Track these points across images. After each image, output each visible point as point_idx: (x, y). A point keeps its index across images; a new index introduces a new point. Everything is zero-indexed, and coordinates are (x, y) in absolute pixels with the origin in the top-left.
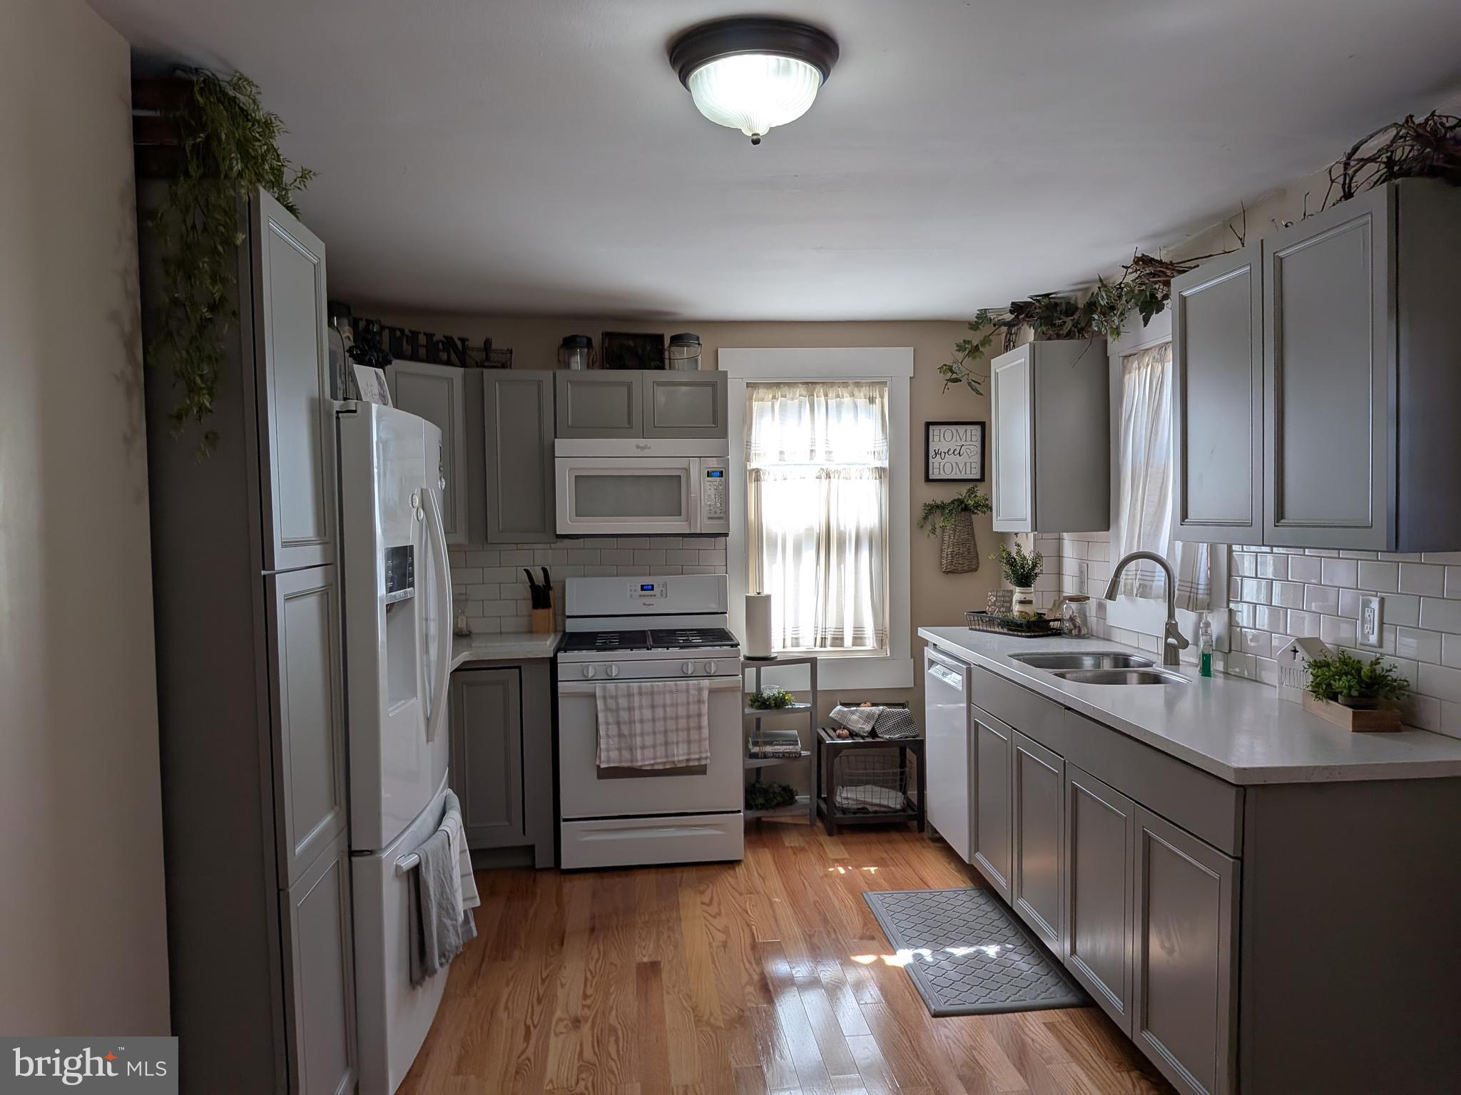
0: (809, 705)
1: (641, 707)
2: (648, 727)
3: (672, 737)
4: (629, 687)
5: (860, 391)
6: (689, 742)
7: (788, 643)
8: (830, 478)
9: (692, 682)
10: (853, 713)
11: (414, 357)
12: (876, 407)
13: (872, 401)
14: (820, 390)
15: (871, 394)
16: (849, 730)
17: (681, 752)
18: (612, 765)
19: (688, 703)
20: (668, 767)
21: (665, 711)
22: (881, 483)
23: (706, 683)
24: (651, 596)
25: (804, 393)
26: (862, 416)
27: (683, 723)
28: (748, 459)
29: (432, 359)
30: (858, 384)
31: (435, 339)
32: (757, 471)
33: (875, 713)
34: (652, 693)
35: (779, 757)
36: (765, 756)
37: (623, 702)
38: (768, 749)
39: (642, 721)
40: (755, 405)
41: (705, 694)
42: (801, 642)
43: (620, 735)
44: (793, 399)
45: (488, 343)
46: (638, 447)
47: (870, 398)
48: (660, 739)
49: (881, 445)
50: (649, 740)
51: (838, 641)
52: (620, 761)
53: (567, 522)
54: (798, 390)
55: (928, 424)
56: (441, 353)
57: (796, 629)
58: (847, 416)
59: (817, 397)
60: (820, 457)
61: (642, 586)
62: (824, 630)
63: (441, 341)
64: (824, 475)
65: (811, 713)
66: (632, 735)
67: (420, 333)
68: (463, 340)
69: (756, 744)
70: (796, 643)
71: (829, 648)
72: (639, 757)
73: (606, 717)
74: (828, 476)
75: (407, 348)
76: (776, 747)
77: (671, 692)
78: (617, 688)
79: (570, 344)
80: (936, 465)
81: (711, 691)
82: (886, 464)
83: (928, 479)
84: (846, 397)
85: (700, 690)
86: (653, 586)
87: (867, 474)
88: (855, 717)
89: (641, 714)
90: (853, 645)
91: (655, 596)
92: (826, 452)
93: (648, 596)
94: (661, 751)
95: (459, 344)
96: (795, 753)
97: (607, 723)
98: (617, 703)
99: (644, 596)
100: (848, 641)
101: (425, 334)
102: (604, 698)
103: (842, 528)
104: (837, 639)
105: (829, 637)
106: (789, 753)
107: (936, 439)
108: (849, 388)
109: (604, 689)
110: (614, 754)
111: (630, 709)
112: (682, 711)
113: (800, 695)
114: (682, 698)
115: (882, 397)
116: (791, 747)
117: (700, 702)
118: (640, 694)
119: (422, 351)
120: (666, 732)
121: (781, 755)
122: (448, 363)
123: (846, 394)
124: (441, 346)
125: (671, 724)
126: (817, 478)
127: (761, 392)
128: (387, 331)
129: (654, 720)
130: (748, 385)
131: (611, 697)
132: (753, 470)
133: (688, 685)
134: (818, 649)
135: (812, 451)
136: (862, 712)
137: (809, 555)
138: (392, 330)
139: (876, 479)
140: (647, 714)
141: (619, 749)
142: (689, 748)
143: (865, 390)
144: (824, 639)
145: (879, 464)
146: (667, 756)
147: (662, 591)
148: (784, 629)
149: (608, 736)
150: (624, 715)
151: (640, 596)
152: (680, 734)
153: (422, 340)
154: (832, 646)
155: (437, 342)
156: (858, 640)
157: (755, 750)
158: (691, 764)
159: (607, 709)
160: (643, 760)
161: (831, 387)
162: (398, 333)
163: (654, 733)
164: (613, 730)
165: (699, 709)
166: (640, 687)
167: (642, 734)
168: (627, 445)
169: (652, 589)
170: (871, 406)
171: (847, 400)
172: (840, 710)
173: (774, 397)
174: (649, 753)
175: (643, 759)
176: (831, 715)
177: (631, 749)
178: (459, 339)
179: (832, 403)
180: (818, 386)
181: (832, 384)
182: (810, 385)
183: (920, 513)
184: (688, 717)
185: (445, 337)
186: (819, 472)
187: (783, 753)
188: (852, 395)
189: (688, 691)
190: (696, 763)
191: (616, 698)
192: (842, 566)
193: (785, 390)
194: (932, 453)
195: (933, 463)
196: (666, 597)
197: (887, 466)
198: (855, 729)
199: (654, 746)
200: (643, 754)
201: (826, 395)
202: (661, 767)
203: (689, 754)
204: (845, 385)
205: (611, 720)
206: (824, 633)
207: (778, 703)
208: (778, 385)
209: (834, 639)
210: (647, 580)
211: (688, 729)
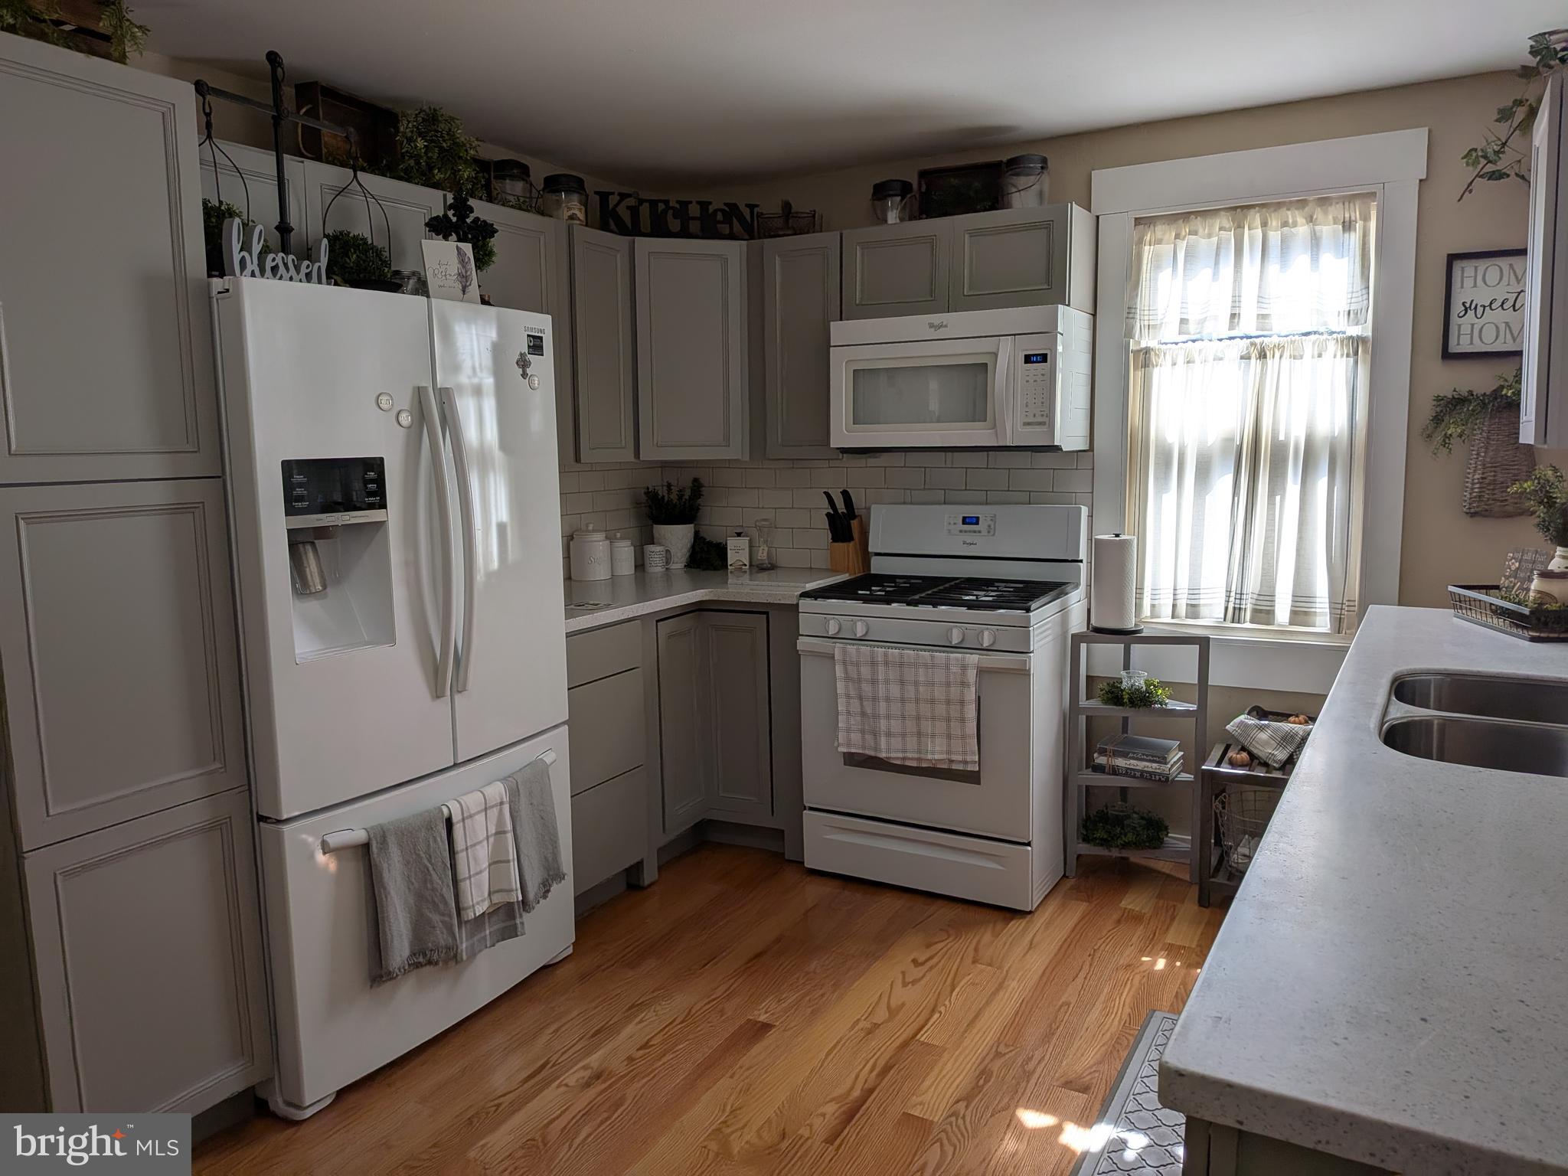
0: (1193, 707)
1: (887, 681)
2: (896, 709)
3: (927, 726)
4: (872, 653)
5: (1326, 213)
6: (949, 737)
7: (1182, 610)
8: (1265, 356)
9: (956, 656)
10: (1261, 728)
11: (685, 234)
12: (1354, 238)
13: (1348, 226)
14: (1256, 218)
15: (1347, 215)
16: (1250, 754)
17: (937, 748)
18: (853, 751)
19: (948, 684)
20: (924, 765)
21: (917, 691)
22: (1356, 362)
23: (973, 658)
24: (975, 532)
25: (1226, 223)
26: (1327, 258)
27: (941, 709)
28: (1129, 334)
29: (710, 232)
30: (1324, 202)
31: (711, 209)
32: (1147, 351)
33: (1296, 734)
34: (901, 665)
35: (1134, 777)
36: (1115, 771)
37: (865, 671)
38: (1120, 762)
39: (888, 700)
40: (1147, 251)
41: (972, 675)
42: (1203, 611)
43: (863, 714)
44: (1210, 236)
45: (787, 206)
46: (931, 326)
47: (1344, 222)
48: (911, 725)
49: (1360, 299)
50: (896, 726)
51: (1264, 614)
52: (864, 747)
53: (843, 433)
54: (1218, 221)
55: (1452, 258)
56: (719, 226)
57: (1194, 591)
58: (1301, 259)
59: (1249, 229)
60: (1248, 324)
61: (964, 519)
62: (1238, 596)
63: (722, 211)
64: (1254, 354)
65: (1197, 719)
66: (876, 716)
67: (691, 202)
68: (752, 207)
69: (1103, 752)
70: (1193, 610)
71: (1248, 625)
72: (883, 745)
73: (847, 687)
74: (1263, 355)
75: (675, 225)
76: (1132, 761)
77: (925, 665)
78: (858, 651)
79: (881, 192)
80: (1466, 329)
81: (982, 672)
82: (1364, 330)
83: (1447, 355)
84: (1303, 225)
85: (964, 667)
86: (978, 518)
87: (1332, 347)
88: (1263, 736)
89: (888, 690)
90: (1291, 624)
91: (980, 532)
92: (1258, 315)
93: (970, 531)
94: (912, 743)
95: (747, 213)
96: (1160, 774)
97: (848, 696)
98: (859, 673)
99: (966, 532)
100: (1282, 613)
101: (698, 203)
102: (844, 663)
103: (1282, 438)
104: (1260, 611)
105: (1248, 605)
106: (1155, 774)
107: (1468, 283)
108: (1307, 209)
109: (844, 652)
110: (856, 737)
111: (874, 682)
112: (939, 693)
113: (1178, 690)
114: (939, 676)
115: (1366, 219)
116: (1155, 765)
117: (964, 684)
118: (886, 663)
119: (694, 226)
120: (918, 718)
121: (1138, 774)
122: (732, 237)
123: (1300, 220)
124: (720, 217)
125: (925, 709)
126: (1242, 358)
127: (1160, 230)
128: (646, 205)
129: (903, 700)
130: (1138, 221)
131: (852, 663)
132: (1141, 350)
133: (948, 659)
134: (1229, 624)
135: (1233, 316)
136: (1275, 730)
137: (1223, 483)
138: (653, 203)
139: (1348, 356)
140: (895, 691)
141: (863, 732)
142: (949, 745)
143: (1336, 211)
144: (1238, 610)
145: (1355, 331)
146: (919, 751)
147: (989, 526)
148: (1175, 590)
149: (848, 712)
150: (867, 688)
151: (961, 531)
152: (938, 724)
153: (694, 210)
154: (1252, 621)
155: (716, 211)
156: (1300, 615)
157: (1101, 760)
158: (954, 767)
159: (847, 678)
160: (888, 750)
161: (1275, 211)
162: (661, 206)
163: (903, 717)
164: (855, 706)
165: (962, 693)
166: (886, 655)
167: (888, 717)
168: (916, 325)
169: (977, 523)
170: (1347, 235)
171: (1302, 230)
172: (1242, 722)
173: (1177, 237)
174: (896, 743)
175: (886, 750)
176: (1228, 727)
177: (875, 734)
178: (747, 205)
179: (1274, 237)
180: (1252, 211)
181: (1279, 206)
182: (1239, 211)
183: (1427, 410)
184: (948, 702)
185: (725, 204)
186: (1247, 349)
187: (1142, 772)
188: (1310, 219)
189: (947, 667)
190: (960, 767)
191: (857, 664)
192: (1278, 498)
193: (1197, 223)
194: (1457, 308)
195: (1460, 326)
196: (994, 535)
197: (1370, 334)
198: (1260, 754)
199: (904, 735)
200: (888, 743)
201: (1264, 224)
202: (914, 764)
203: (949, 752)
204: (1302, 204)
205: (852, 693)
206: (1238, 601)
207: (1142, 700)
208: (1186, 216)
209: (1255, 611)
210: (970, 511)
211: (948, 720)
